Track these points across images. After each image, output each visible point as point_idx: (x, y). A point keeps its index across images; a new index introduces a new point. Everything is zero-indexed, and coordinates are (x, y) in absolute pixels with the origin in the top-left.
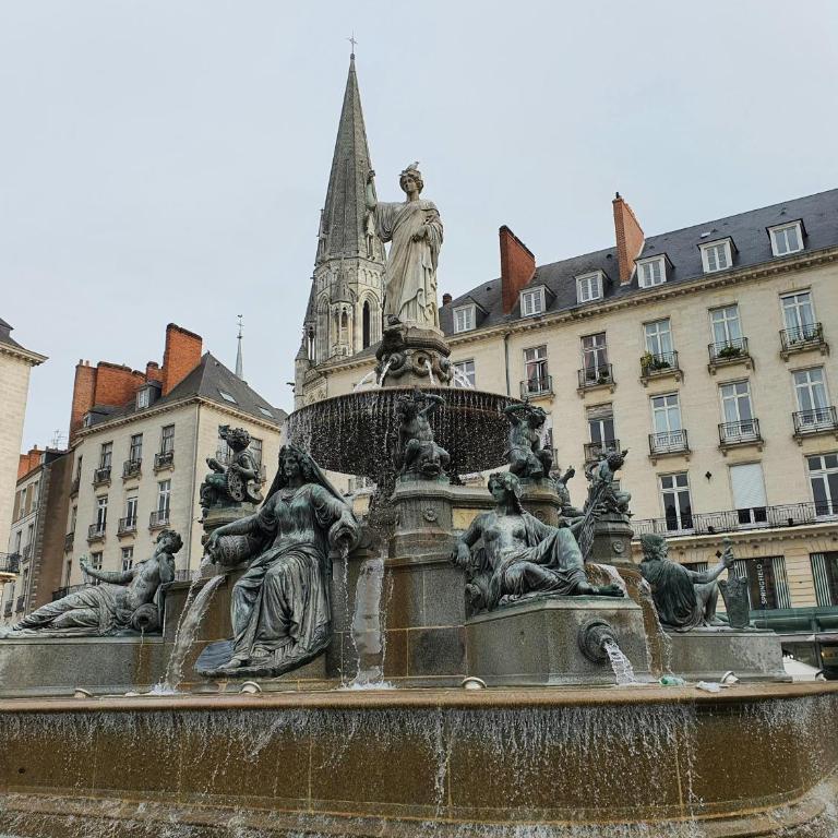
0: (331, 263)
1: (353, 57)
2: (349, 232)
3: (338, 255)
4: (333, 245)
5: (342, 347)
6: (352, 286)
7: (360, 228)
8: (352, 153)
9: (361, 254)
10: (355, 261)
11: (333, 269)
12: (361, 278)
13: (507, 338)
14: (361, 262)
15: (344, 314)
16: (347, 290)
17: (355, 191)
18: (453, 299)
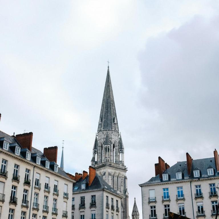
0: (104, 132)
1: (108, 67)
2: (109, 122)
3: (106, 129)
4: (104, 126)
5: (108, 159)
6: (110, 139)
7: (112, 121)
8: (109, 97)
9: (113, 129)
10: (111, 131)
11: (104, 133)
12: (113, 137)
13: (191, 182)
14: (113, 132)
15: (108, 148)
16: (109, 141)
17: (110, 109)
18: (170, 167)
